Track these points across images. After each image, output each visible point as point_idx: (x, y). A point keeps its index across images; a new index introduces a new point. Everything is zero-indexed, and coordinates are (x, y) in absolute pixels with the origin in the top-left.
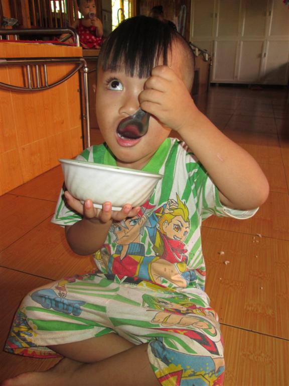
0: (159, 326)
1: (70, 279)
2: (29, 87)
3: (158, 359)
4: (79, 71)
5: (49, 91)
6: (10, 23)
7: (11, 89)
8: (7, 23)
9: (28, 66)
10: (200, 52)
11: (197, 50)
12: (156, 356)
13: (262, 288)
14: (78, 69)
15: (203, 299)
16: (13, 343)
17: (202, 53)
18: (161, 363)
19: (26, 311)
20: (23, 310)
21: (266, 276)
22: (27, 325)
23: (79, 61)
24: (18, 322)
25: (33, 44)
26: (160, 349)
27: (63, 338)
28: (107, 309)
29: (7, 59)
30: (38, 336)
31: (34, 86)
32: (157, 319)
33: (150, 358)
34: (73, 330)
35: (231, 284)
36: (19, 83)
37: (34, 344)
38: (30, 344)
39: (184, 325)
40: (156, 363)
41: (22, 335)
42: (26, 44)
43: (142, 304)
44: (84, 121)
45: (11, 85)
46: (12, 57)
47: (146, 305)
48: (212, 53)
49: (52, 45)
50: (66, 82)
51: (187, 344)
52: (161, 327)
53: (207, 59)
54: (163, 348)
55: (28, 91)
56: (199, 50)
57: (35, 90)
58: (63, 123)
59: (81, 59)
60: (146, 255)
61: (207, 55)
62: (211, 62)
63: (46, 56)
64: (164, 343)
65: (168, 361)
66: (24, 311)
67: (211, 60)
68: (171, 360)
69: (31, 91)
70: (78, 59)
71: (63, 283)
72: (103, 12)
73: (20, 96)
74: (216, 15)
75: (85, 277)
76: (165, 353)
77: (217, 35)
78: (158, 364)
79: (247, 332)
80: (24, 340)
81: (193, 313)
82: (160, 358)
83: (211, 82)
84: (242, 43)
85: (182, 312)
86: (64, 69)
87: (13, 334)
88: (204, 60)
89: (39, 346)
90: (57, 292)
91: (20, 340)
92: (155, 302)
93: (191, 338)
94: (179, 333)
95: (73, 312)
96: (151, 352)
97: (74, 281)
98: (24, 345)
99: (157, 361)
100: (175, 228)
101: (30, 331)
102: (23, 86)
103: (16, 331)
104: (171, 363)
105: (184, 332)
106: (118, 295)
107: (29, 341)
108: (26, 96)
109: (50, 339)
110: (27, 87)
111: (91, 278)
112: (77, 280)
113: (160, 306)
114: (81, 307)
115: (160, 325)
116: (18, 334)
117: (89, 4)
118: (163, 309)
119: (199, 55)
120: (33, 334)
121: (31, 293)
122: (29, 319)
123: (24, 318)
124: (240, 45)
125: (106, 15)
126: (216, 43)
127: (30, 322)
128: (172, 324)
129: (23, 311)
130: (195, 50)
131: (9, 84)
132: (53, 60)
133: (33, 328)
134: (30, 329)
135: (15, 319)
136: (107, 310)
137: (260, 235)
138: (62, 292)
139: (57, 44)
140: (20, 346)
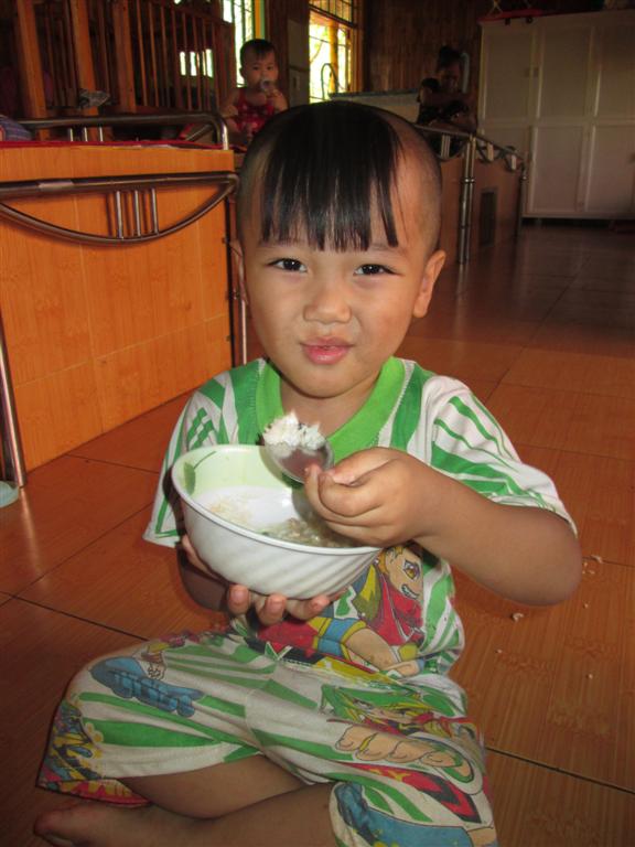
0: (351, 759)
1: (172, 640)
2: (118, 235)
3: (351, 829)
4: (226, 199)
5: (162, 242)
6: (93, 101)
7: (80, 239)
8: (88, 101)
9: (118, 194)
10: (498, 152)
11: (490, 147)
12: (346, 821)
13: (591, 676)
14: (223, 196)
15: (452, 699)
16: (52, 771)
17: (503, 153)
18: (358, 838)
19: (80, 701)
20: (73, 699)
21: (603, 649)
22: (82, 731)
23: (226, 179)
24: (62, 724)
25: (129, 147)
26: (356, 809)
27: (158, 762)
28: (246, 711)
29: (75, 180)
30: (104, 758)
31: (129, 233)
32: (347, 741)
33: (334, 823)
34: (178, 745)
35: (524, 665)
36: (99, 227)
37: (95, 773)
38: (87, 773)
39: (403, 759)
40: (347, 837)
41: (70, 753)
42: (115, 147)
43: (319, 704)
44: (235, 305)
45: (83, 231)
46: (87, 176)
47: (329, 706)
48: (526, 153)
49: (170, 148)
50: (197, 222)
51: (412, 800)
52: (356, 761)
53: (514, 167)
54: (362, 804)
55: (117, 243)
56: (496, 148)
57: (131, 241)
58: (189, 308)
59: (230, 176)
60: (335, 616)
61: (514, 159)
62: (525, 172)
63: (156, 171)
64: (364, 796)
65: (372, 837)
66: (76, 702)
67: (523, 170)
68: (377, 833)
69: (124, 243)
70: (223, 177)
71: (158, 646)
72: (291, 71)
73: (99, 254)
74: (536, 70)
75: (205, 639)
76: (366, 818)
77: (538, 115)
78: (352, 838)
79: (547, 770)
80: (75, 764)
81: (423, 730)
82: (355, 826)
83: (525, 216)
84: (594, 129)
85: (401, 727)
86: (194, 197)
87: (53, 752)
88: (508, 168)
89: (106, 778)
90: (145, 666)
91: (66, 765)
92: (347, 701)
93: (419, 789)
94: (392, 777)
95: (177, 708)
96: (337, 813)
97: (182, 644)
98: (75, 774)
99: (350, 834)
100: (408, 569)
101: (87, 746)
102: (106, 233)
103: (59, 745)
104: (377, 840)
105: (405, 775)
106: (271, 680)
107: (85, 766)
108: (114, 254)
109: (129, 763)
110: (115, 235)
111: (217, 641)
112: (188, 643)
113: (357, 710)
114: (194, 703)
115: (353, 756)
116: (62, 751)
117: (260, 61)
118: (362, 717)
119: (496, 158)
120: (93, 751)
121: (91, 665)
122: (86, 720)
123: (75, 717)
124: (589, 135)
125: (298, 78)
126: (536, 132)
127: (88, 726)
128: (378, 755)
129: (73, 702)
130: (485, 148)
131: (78, 230)
132: (169, 179)
133: (93, 739)
134: (88, 740)
135: (56, 718)
136: (248, 712)
137: (599, 559)
138: (155, 667)
139: (181, 146)
140: (67, 778)
